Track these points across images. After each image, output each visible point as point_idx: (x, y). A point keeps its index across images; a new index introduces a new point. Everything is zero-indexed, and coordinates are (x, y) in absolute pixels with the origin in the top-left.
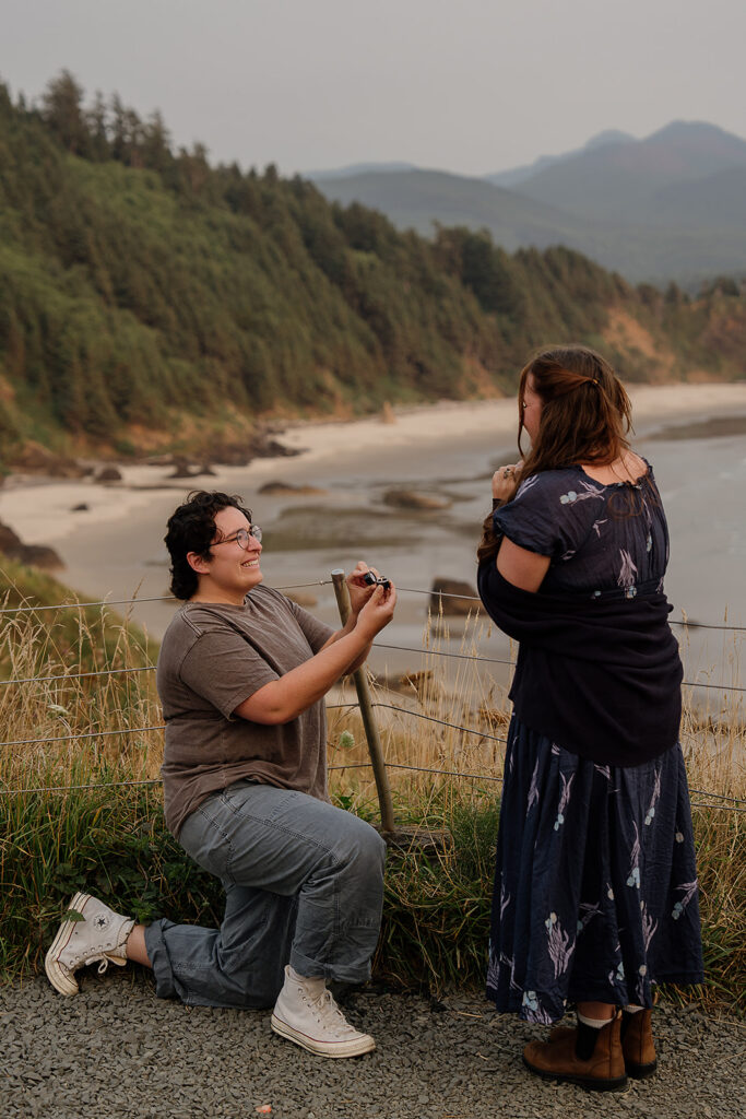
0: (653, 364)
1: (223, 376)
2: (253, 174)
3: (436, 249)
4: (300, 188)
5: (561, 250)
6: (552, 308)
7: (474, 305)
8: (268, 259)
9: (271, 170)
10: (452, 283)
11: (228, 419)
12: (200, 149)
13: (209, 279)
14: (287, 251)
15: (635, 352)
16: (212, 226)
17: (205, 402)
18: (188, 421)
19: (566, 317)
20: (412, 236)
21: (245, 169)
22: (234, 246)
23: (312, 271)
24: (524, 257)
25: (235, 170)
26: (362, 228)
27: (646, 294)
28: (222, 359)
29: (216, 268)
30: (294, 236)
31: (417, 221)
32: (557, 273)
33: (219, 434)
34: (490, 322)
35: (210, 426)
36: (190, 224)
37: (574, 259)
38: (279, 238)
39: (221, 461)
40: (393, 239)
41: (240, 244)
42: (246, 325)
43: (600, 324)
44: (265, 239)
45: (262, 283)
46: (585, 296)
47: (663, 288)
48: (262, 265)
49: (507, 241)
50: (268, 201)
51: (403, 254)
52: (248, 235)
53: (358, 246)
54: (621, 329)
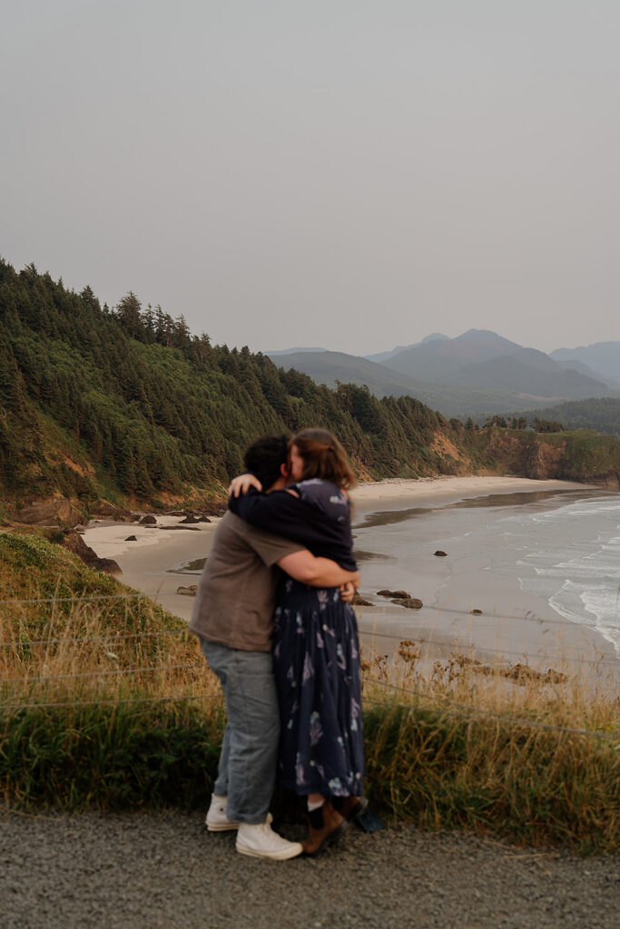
0: (458, 464)
1: (215, 465)
2: (235, 351)
3: (337, 396)
4: (261, 360)
5: (407, 398)
6: (402, 431)
7: (358, 429)
8: (242, 400)
9: (245, 349)
10: (346, 415)
11: (217, 489)
12: (205, 337)
13: (208, 410)
14: (252, 394)
15: (448, 456)
16: (210, 379)
17: (204, 480)
18: (194, 490)
19: (410, 436)
20: (324, 388)
21: (230, 349)
22: (223, 392)
23: (267, 407)
24: (386, 401)
25: (225, 348)
26: (295, 383)
27: (455, 424)
28: (215, 455)
29: (213, 404)
30: (257, 387)
31: (327, 381)
32: (405, 412)
33: (211, 498)
34: (367, 438)
35: (207, 493)
36: (199, 378)
37: (414, 404)
38: (249, 388)
39: (212, 514)
40: (313, 389)
41: (226, 390)
42: (228, 436)
43: (429, 441)
44: (241, 388)
45: (239, 412)
46: (421, 425)
47: (464, 422)
48: (238, 402)
49: (377, 393)
50: (243, 367)
51: (319, 399)
52: (232, 385)
53: (293, 394)
54: (440, 444)
